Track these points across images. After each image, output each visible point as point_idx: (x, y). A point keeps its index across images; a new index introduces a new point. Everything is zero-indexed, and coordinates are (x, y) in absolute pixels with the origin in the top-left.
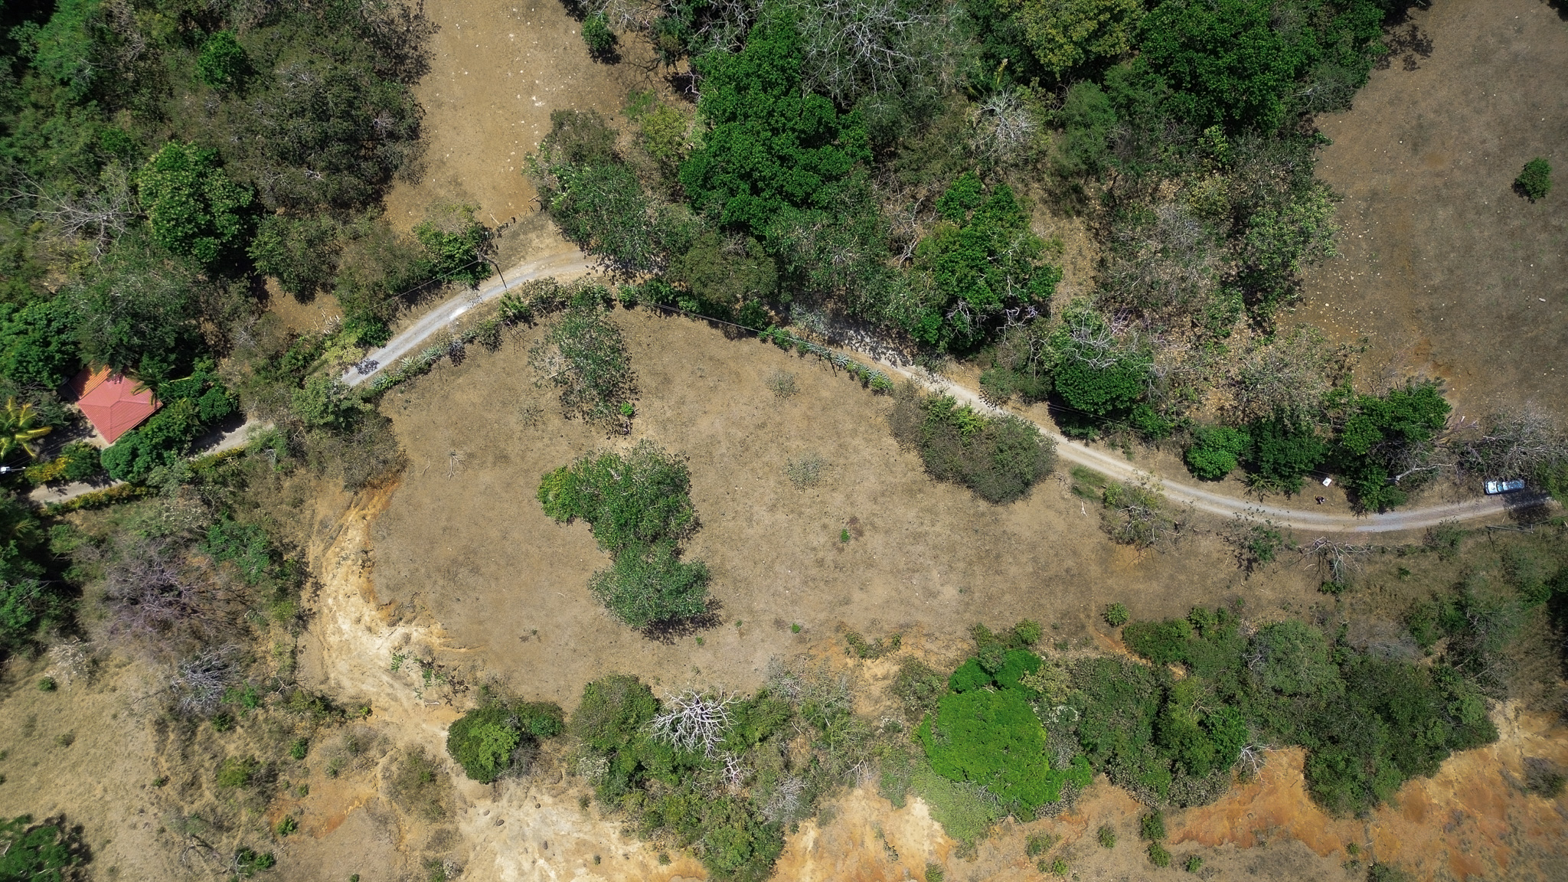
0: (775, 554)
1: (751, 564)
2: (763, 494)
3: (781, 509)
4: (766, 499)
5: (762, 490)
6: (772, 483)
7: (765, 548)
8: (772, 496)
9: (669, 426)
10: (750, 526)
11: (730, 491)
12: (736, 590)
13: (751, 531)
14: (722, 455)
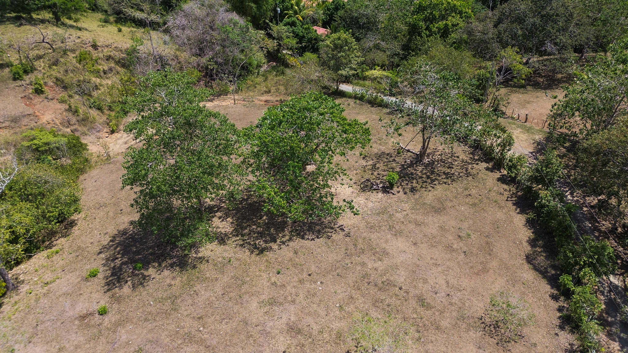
0: (214, 343)
1: (201, 312)
2: (316, 314)
3: (295, 342)
4: (309, 320)
5: (323, 313)
6: (337, 325)
7: (225, 327)
8: (316, 327)
9: (385, 217)
10: (261, 303)
11: (315, 276)
12: (162, 301)
13: (254, 305)
14: (363, 264)
